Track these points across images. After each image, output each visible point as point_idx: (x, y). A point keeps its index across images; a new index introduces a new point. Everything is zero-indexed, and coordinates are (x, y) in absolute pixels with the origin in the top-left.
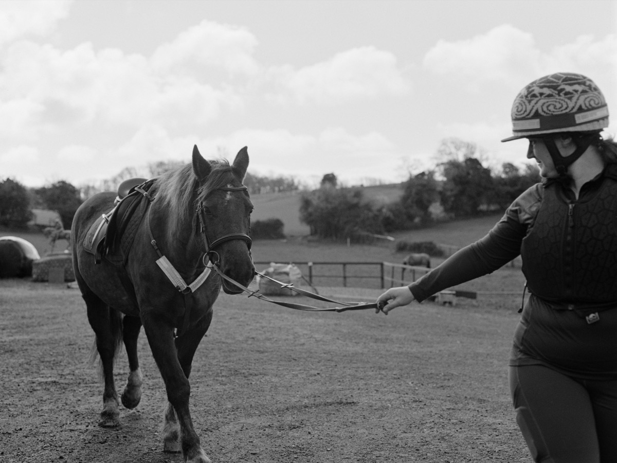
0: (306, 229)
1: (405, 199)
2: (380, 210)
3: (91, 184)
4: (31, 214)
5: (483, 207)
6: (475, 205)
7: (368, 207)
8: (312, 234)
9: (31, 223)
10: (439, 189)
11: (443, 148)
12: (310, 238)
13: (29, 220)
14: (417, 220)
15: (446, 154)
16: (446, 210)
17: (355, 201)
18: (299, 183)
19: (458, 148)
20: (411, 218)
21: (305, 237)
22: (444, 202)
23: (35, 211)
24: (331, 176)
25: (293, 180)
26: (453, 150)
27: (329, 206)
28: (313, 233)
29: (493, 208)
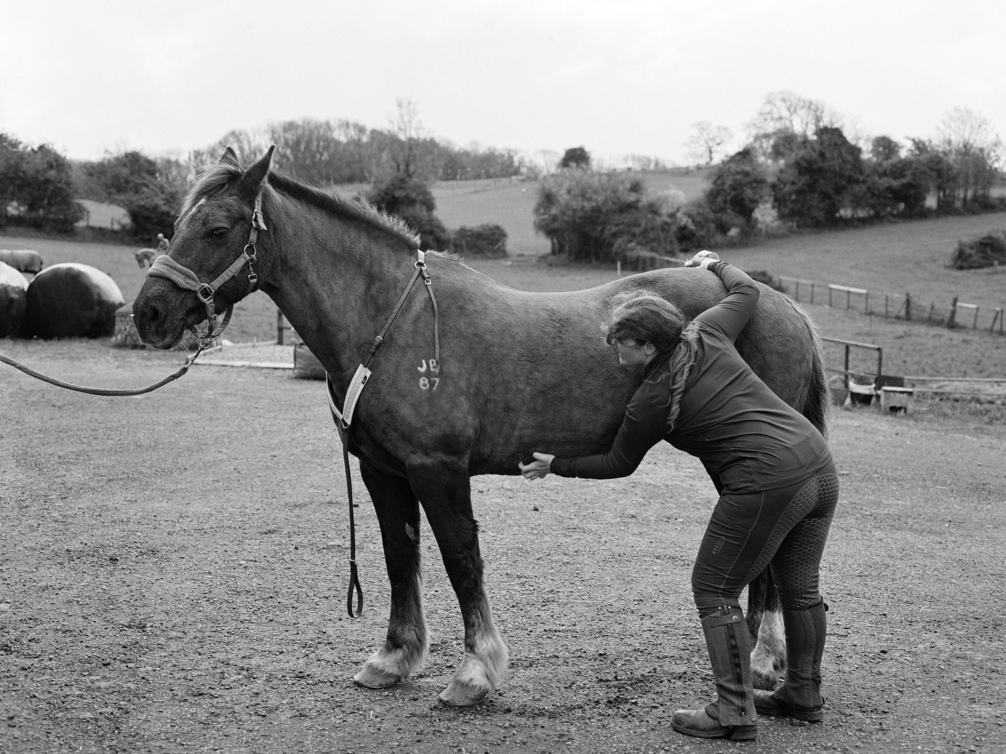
0: (545, 244)
1: (712, 196)
2: (672, 216)
3: (173, 158)
4: (81, 209)
5: (845, 212)
6: (832, 209)
7: (653, 209)
8: (554, 253)
9: (81, 224)
10: (771, 179)
11: (768, 108)
12: (551, 258)
13: (77, 220)
14: (733, 232)
15: (772, 119)
16: (781, 217)
17: (632, 197)
18: (521, 163)
19: (792, 110)
20: (723, 228)
21: (543, 258)
22: (779, 202)
23: (88, 204)
24: (578, 152)
25: (511, 158)
26: (785, 113)
27: (587, 205)
28: (557, 250)
29: (861, 213)
